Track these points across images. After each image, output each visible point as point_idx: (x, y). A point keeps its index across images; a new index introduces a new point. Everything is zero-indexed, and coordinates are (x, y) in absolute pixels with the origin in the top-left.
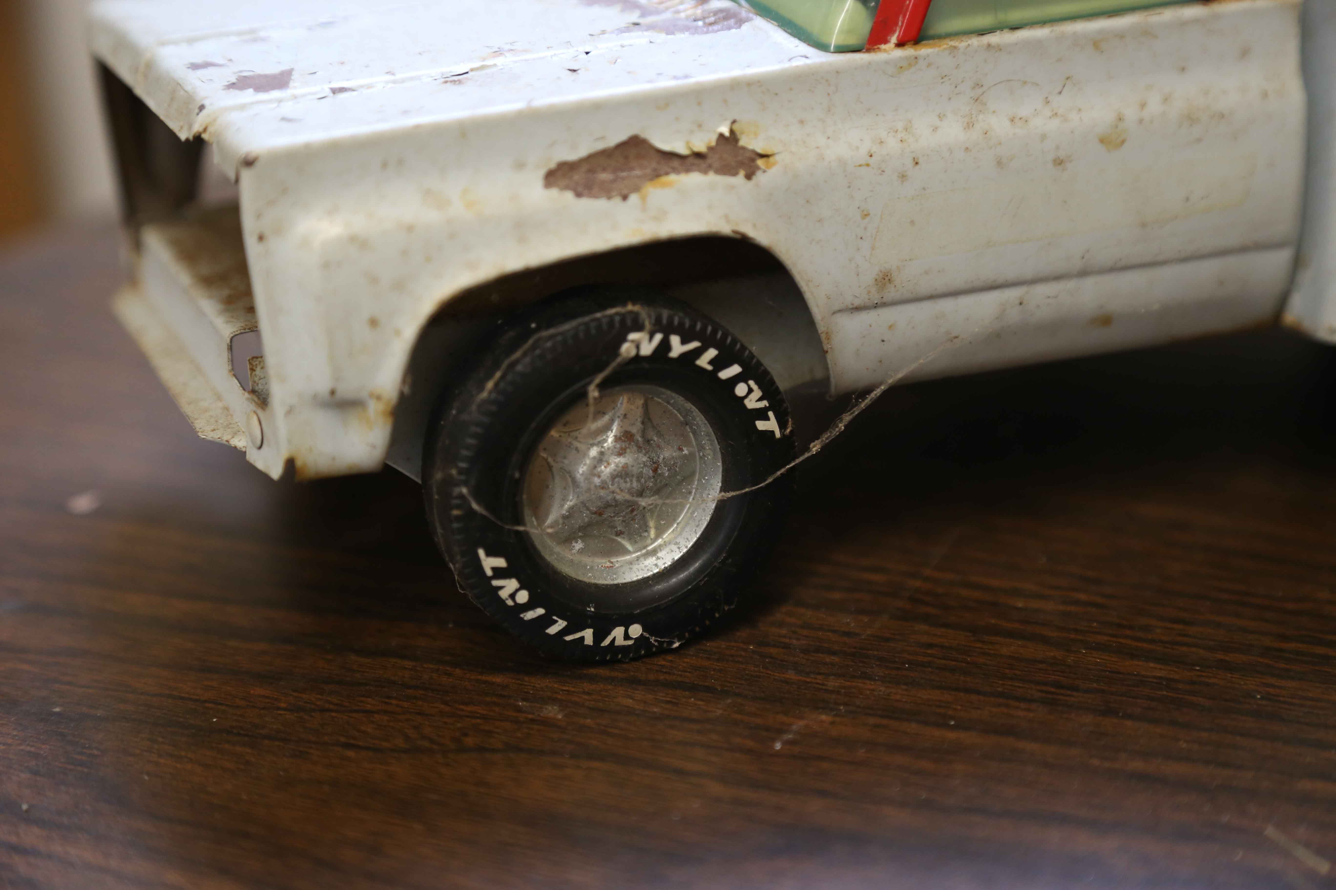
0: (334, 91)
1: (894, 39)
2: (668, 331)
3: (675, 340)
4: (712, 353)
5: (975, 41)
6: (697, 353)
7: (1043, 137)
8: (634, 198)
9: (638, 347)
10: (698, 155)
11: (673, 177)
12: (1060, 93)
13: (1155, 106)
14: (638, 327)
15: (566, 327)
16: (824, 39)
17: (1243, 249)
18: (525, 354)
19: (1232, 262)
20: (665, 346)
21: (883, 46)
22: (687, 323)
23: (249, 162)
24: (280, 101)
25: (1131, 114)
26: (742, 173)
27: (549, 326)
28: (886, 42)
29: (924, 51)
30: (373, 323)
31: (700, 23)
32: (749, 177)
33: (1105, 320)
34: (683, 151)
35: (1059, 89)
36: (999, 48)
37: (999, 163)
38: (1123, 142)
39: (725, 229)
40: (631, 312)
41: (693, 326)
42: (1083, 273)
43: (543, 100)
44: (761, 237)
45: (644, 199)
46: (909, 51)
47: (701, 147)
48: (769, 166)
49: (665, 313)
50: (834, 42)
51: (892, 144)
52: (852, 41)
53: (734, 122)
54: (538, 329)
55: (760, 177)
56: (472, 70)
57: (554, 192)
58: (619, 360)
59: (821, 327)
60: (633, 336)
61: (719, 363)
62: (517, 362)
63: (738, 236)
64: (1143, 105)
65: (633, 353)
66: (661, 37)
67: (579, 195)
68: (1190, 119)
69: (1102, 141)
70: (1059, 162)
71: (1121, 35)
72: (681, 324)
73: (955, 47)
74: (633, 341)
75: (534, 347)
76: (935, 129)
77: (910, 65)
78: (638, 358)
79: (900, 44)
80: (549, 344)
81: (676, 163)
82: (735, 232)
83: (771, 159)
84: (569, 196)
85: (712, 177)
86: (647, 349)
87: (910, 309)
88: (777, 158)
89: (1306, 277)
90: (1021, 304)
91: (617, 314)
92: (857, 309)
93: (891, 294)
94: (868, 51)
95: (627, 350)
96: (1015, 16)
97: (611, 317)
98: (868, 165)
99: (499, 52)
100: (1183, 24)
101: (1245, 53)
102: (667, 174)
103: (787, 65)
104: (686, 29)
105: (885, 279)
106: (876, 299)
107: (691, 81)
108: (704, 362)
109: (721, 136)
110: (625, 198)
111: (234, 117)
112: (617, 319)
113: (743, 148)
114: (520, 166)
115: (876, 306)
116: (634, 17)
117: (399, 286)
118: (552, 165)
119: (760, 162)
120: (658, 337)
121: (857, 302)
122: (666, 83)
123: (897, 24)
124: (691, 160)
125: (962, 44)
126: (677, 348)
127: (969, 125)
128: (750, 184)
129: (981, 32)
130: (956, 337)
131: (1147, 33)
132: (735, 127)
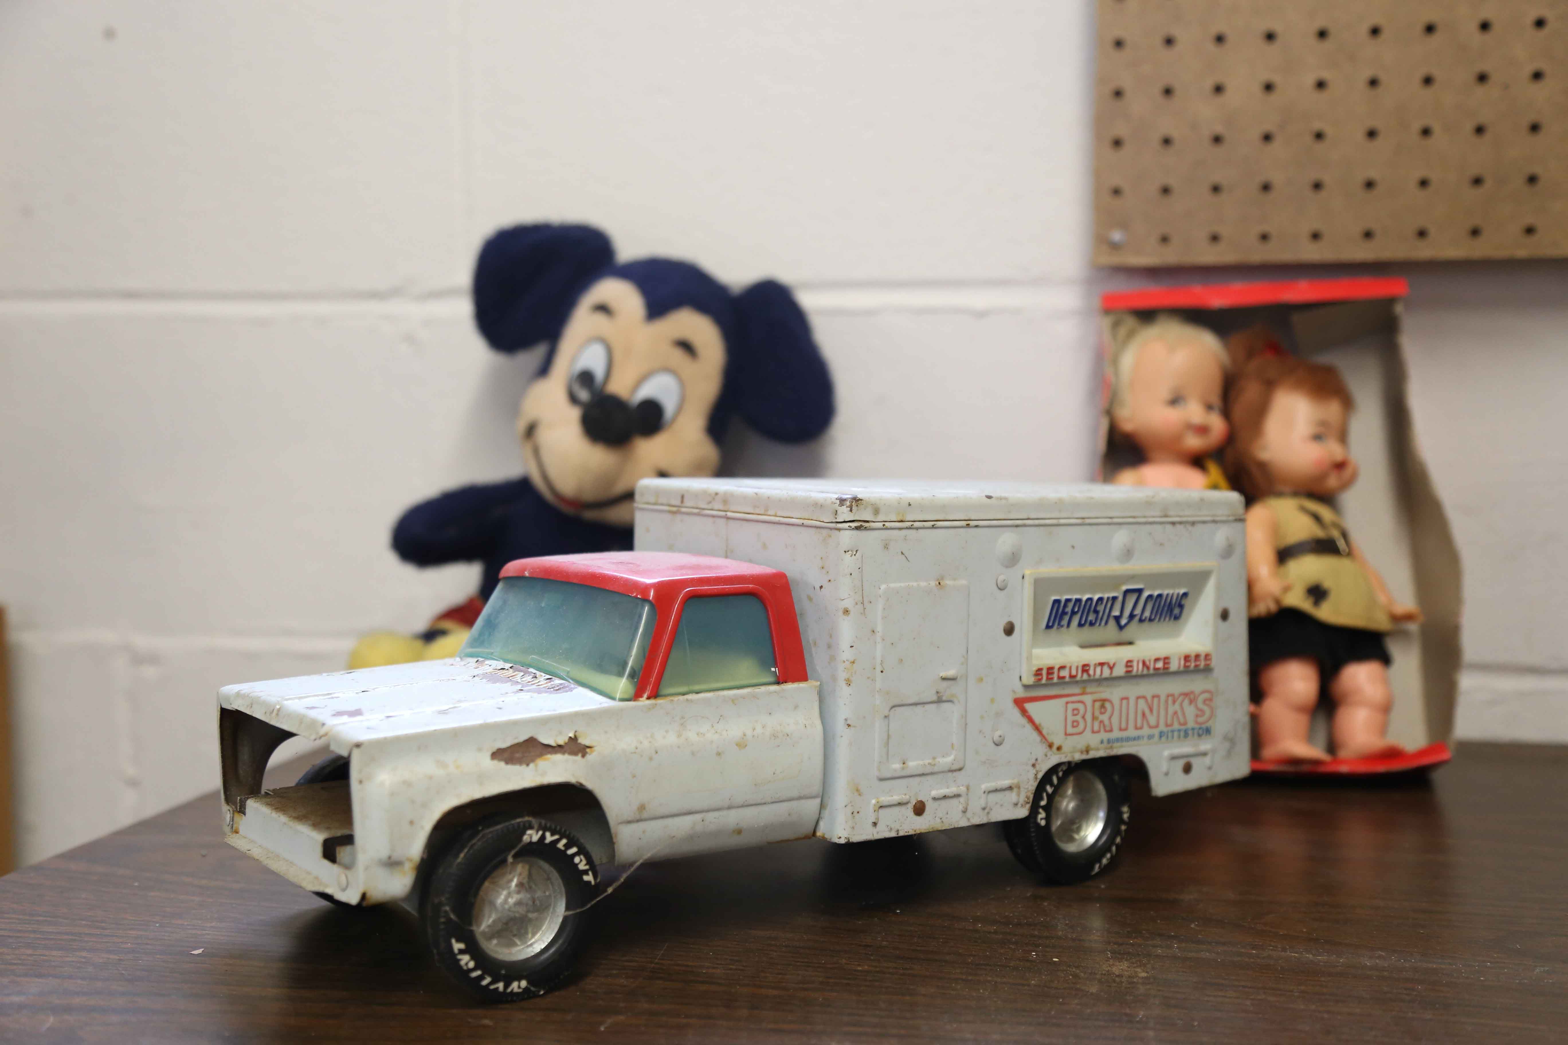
0: (388, 717)
1: (645, 696)
2: (545, 829)
3: (548, 834)
4: (564, 841)
5: (681, 698)
6: (558, 841)
7: (712, 742)
8: (532, 765)
9: (531, 838)
10: (560, 746)
11: (549, 756)
12: (718, 722)
13: (759, 730)
14: (531, 828)
15: (499, 827)
16: (613, 695)
17: (800, 798)
18: (479, 840)
19: (794, 804)
20: (543, 837)
21: (641, 699)
22: (553, 827)
23: (358, 745)
24: (362, 721)
25: (749, 733)
26: (580, 755)
27: (489, 826)
28: (642, 697)
29: (659, 701)
30: (411, 823)
31: (552, 690)
32: (583, 756)
33: (739, 832)
34: (553, 744)
35: (717, 722)
36: (691, 701)
37: (693, 754)
38: (746, 746)
39: (573, 780)
40: (528, 821)
41: (556, 827)
42: (730, 808)
43: (491, 720)
44: (589, 785)
45: (536, 766)
46: (652, 701)
47: (561, 742)
48: (592, 752)
49: (543, 822)
50: (618, 696)
51: (646, 743)
52: (626, 696)
53: (576, 731)
54: (483, 829)
55: (588, 757)
56: (450, 708)
57: (496, 762)
58: (522, 844)
59: (613, 830)
60: (529, 832)
61: (568, 846)
62: (474, 844)
63: (579, 785)
64: (754, 729)
65: (529, 840)
66: (535, 695)
67: (507, 763)
68: (774, 736)
69: (737, 745)
70: (719, 754)
71: (743, 697)
72: (550, 827)
73: (672, 700)
74: (528, 835)
75: (483, 836)
76: (664, 737)
77: (653, 708)
78: (531, 843)
79: (648, 698)
80: (490, 836)
81: (550, 749)
82: (577, 782)
83: (593, 749)
84: (502, 764)
85: (567, 756)
86: (535, 838)
87: (653, 824)
88: (595, 748)
89: (826, 813)
90: (703, 821)
91: (522, 821)
92: (629, 822)
93: (645, 815)
94: (634, 701)
95: (526, 838)
96: (697, 687)
97: (519, 823)
98: (635, 753)
99: (460, 701)
100: (770, 693)
101: (796, 707)
102: (546, 754)
103: (599, 706)
104: (546, 692)
105: (642, 808)
106: (638, 817)
107: (557, 712)
108: (561, 845)
109: (570, 737)
110: (528, 765)
111: (340, 728)
112: (522, 824)
113: (580, 744)
114: (480, 750)
115: (638, 821)
116: (519, 687)
117: (424, 805)
118: (494, 750)
119: (588, 750)
120: (540, 833)
121: (630, 819)
122: (545, 713)
123: (647, 689)
124: (556, 749)
125: (676, 698)
126: (549, 838)
127: (679, 736)
128: (584, 760)
129: (684, 694)
130: (674, 837)
131: (755, 697)
132: (577, 734)
